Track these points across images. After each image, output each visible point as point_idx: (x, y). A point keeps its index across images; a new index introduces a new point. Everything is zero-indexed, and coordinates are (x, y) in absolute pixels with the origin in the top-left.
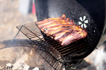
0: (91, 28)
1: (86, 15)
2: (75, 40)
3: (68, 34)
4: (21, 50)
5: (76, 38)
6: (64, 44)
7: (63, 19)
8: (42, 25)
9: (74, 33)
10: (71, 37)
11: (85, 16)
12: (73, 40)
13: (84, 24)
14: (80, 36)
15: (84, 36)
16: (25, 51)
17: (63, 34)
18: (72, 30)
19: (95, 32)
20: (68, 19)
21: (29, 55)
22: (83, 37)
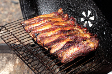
0: (98, 28)
1: (92, 9)
2: (82, 54)
3: (70, 45)
4: (3, 58)
5: (83, 51)
6: (65, 61)
7: (60, 15)
8: (30, 27)
9: (80, 43)
10: (76, 50)
11: (90, 10)
12: (78, 54)
13: (89, 22)
14: (89, 47)
15: (95, 47)
16: (9, 59)
17: (62, 44)
18: (76, 37)
19: (105, 34)
20: (66, 16)
21: (15, 64)
22: (93, 49)
